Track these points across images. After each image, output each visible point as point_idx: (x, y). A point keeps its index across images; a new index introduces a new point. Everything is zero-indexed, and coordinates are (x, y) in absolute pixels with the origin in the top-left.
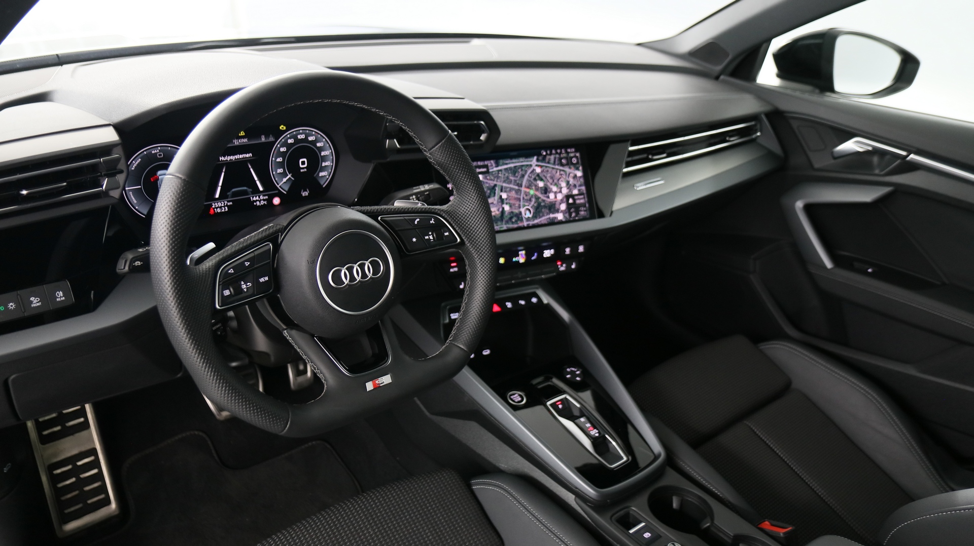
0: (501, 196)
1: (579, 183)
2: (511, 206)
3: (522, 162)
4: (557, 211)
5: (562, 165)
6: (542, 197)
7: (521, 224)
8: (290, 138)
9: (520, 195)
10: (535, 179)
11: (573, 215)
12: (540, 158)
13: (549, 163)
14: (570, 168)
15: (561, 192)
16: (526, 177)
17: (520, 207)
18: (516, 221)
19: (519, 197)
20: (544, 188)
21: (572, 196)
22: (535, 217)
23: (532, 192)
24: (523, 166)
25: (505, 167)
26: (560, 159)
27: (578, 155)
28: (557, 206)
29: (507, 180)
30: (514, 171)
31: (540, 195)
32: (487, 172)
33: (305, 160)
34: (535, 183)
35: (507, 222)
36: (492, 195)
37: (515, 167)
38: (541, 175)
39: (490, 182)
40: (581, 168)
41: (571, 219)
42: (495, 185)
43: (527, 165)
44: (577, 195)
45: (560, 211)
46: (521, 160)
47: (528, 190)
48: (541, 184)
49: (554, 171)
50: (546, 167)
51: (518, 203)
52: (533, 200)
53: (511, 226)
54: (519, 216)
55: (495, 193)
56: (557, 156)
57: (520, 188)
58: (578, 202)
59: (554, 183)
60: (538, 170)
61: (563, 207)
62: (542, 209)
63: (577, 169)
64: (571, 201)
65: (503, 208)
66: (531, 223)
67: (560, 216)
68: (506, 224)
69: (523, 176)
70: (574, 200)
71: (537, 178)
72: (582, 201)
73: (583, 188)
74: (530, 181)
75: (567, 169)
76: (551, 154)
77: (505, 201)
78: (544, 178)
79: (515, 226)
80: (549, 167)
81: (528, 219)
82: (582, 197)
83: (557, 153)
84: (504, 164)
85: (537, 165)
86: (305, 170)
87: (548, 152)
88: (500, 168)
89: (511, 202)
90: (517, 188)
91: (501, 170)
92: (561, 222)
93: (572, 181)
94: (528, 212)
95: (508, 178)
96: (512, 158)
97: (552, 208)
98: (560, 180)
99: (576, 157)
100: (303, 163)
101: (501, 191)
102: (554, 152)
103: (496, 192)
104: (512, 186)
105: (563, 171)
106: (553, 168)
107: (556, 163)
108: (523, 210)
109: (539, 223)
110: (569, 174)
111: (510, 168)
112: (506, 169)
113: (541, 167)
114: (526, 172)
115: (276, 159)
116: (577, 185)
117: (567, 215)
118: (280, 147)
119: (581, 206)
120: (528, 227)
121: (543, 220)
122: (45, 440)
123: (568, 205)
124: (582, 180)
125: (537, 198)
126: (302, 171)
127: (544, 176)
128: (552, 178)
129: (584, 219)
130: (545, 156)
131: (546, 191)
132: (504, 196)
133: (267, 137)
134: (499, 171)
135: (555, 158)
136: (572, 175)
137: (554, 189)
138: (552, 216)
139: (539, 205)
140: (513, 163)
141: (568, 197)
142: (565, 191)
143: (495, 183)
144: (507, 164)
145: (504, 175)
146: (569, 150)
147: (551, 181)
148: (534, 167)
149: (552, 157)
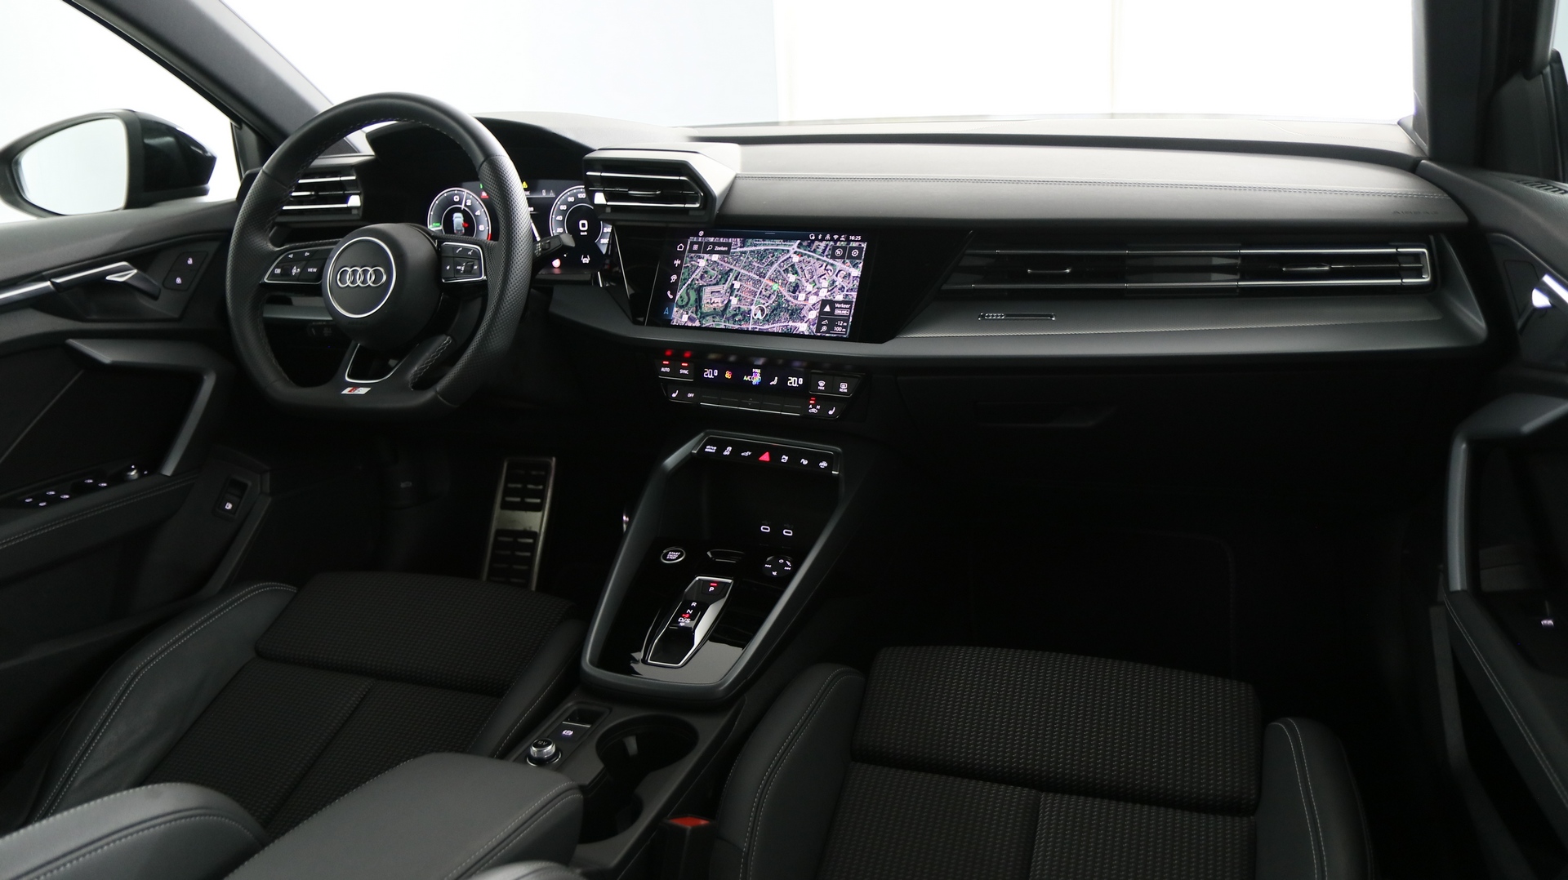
0: (733, 285)
1: (851, 286)
2: (740, 300)
3: (778, 245)
4: (802, 319)
5: (833, 257)
6: (787, 295)
7: (744, 327)
8: (570, 196)
9: (758, 289)
10: (786, 271)
11: (824, 328)
12: (805, 243)
13: (814, 251)
14: (844, 263)
15: (817, 294)
16: (776, 266)
17: (752, 304)
18: (740, 320)
19: (756, 290)
20: (794, 285)
21: (832, 303)
22: (767, 320)
23: (775, 287)
24: (776, 250)
25: (753, 248)
26: (834, 248)
27: (864, 245)
28: (804, 312)
29: (749, 266)
30: (761, 256)
31: (785, 293)
32: (727, 252)
33: (586, 222)
34: (785, 275)
35: (728, 319)
36: (723, 281)
37: (765, 250)
38: (796, 266)
39: (727, 265)
40: (861, 265)
41: (819, 334)
42: (731, 270)
43: (783, 250)
44: (840, 303)
45: (805, 320)
46: (777, 242)
47: (771, 283)
48: (792, 278)
49: (818, 264)
50: (809, 256)
51: (752, 297)
52: (774, 297)
53: (730, 325)
54: (746, 315)
55: (727, 280)
56: (832, 243)
57: (762, 279)
58: (837, 312)
59: (811, 281)
60: (796, 259)
61: (813, 315)
62: (781, 311)
63: (855, 266)
64: (827, 309)
65: (730, 301)
66: (758, 328)
67: (803, 328)
68: (725, 322)
69: (772, 263)
70: (833, 308)
71: (790, 269)
72: (845, 312)
73: (854, 294)
74: (779, 271)
75: (839, 264)
76: (823, 240)
77: (736, 293)
78: (799, 271)
79: (737, 327)
80: (813, 257)
81: (756, 322)
82: (848, 306)
83: (832, 239)
84: (751, 245)
85: (795, 253)
86: (586, 233)
87: (820, 237)
88: (745, 249)
89: (742, 295)
90: (758, 278)
91: (745, 252)
92: (802, 336)
93: (839, 281)
94: (759, 312)
95: (750, 263)
96: (765, 238)
97: (796, 313)
98: (823, 277)
99: (860, 249)
100: (583, 225)
101: (736, 279)
102: (828, 237)
103: (729, 278)
104: (751, 274)
105: (832, 265)
106: (818, 259)
107: (826, 253)
108: (753, 308)
109: (770, 330)
110: (840, 271)
111: (759, 252)
112: (751, 251)
113: (802, 255)
114: (778, 258)
115: (556, 217)
116: (846, 289)
117: (814, 328)
118: (560, 205)
119: (840, 320)
120: (753, 332)
121: (776, 327)
122: (506, 506)
123: (821, 312)
124: (857, 283)
125: (780, 296)
126: (582, 234)
127: (801, 268)
128: (811, 272)
129: (838, 339)
130: (813, 241)
131: (795, 289)
132: (737, 285)
133: (548, 192)
134: (742, 253)
135: (826, 247)
136: (843, 273)
137: (809, 288)
138: (791, 323)
139: (779, 305)
140: (764, 245)
141: (824, 303)
142: (823, 294)
143: (732, 267)
144: (755, 246)
145: (748, 258)
146: (852, 238)
147: (808, 276)
148: (791, 254)
149: (823, 244)
